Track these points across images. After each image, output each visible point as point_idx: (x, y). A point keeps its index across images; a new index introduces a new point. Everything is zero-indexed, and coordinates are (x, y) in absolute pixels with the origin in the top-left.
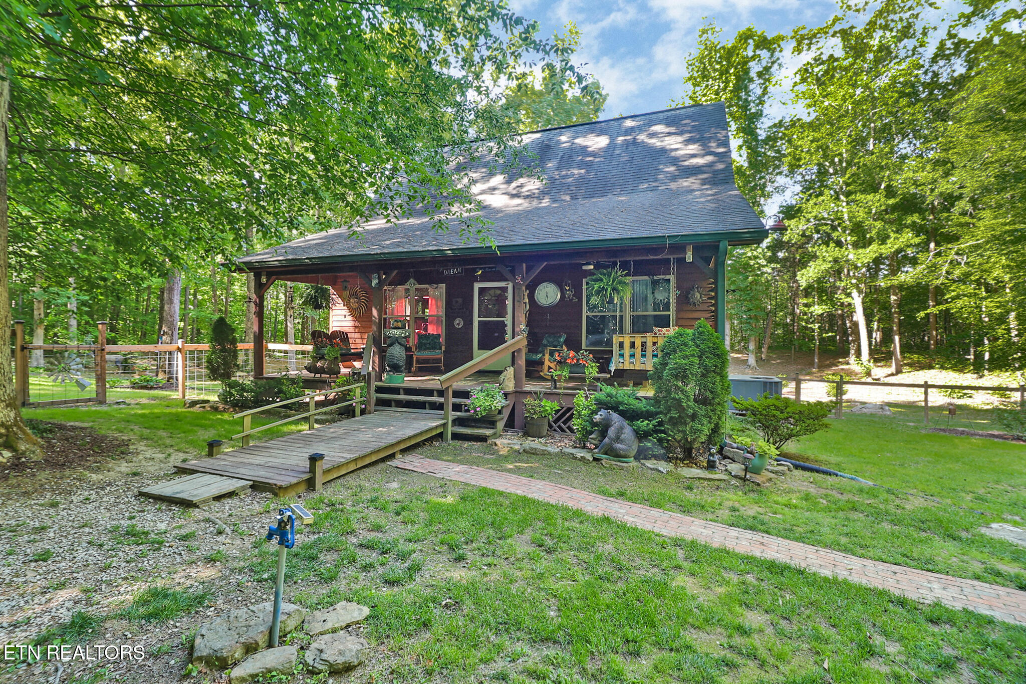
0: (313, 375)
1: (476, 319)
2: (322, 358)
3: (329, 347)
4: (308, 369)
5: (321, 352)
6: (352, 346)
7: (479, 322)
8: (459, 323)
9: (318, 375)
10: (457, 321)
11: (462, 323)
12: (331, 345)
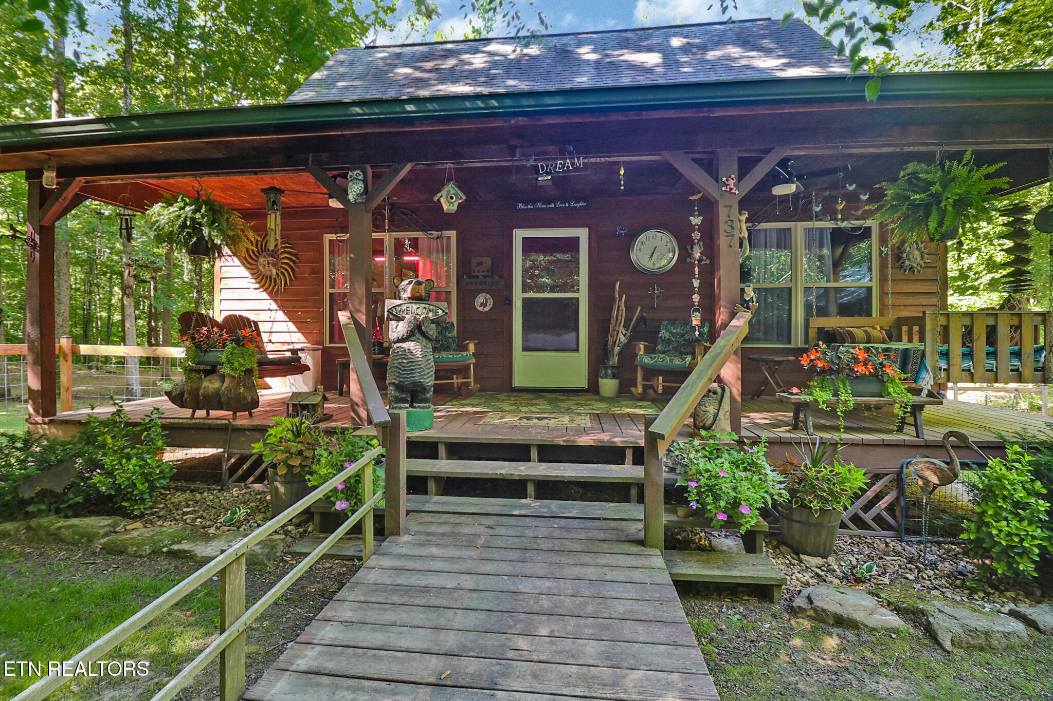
0: (187, 412)
1: (518, 296)
2: (212, 370)
3: (230, 346)
4: (177, 398)
5: (211, 357)
6: (269, 347)
7: (524, 300)
8: (483, 302)
9: (201, 413)
10: (480, 299)
11: (491, 302)
12: (237, 342)
